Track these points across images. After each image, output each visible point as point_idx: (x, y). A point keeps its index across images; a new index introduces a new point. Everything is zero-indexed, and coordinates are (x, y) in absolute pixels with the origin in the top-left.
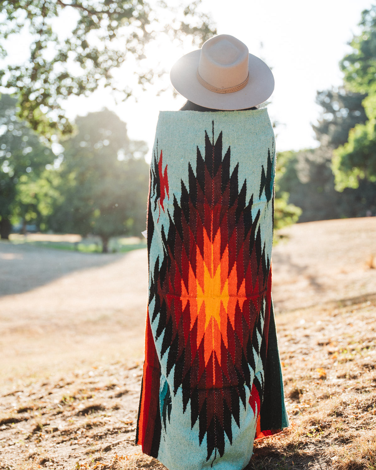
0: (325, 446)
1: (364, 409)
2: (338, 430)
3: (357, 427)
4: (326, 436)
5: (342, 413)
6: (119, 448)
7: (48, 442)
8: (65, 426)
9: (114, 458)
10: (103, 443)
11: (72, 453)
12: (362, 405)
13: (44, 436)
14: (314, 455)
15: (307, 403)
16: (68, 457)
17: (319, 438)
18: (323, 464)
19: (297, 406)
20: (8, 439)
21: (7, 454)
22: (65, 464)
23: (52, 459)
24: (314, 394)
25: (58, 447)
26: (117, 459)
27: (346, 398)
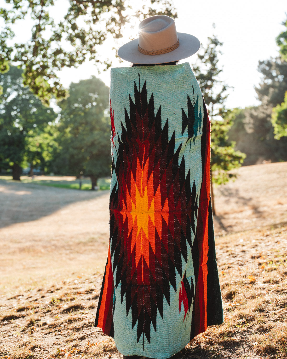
0: (249, 334)
1: (282, 306)
2: (260, 322)
3: (275, 320)
4: (250, 327)
5: (264, 309)
6: (92, 337)
7: (38, 334)
8: (52, 321)
9: (87, 345)
10: (80, 334)
11: (55, 342)
12: (280, 303)
13: (36, 329)
14: (240, 342)
15: (238, 302)
16: (52, 345)
17: (245, 329)
18: (246, 348)
19: (231, 304)
20: (8, 331)
21: (6, 342)
22: (49, 350)
23: (40, 346)
24: (244, 295)
25: (45, 337)
26: (89, 345)
27: (268, 298)
